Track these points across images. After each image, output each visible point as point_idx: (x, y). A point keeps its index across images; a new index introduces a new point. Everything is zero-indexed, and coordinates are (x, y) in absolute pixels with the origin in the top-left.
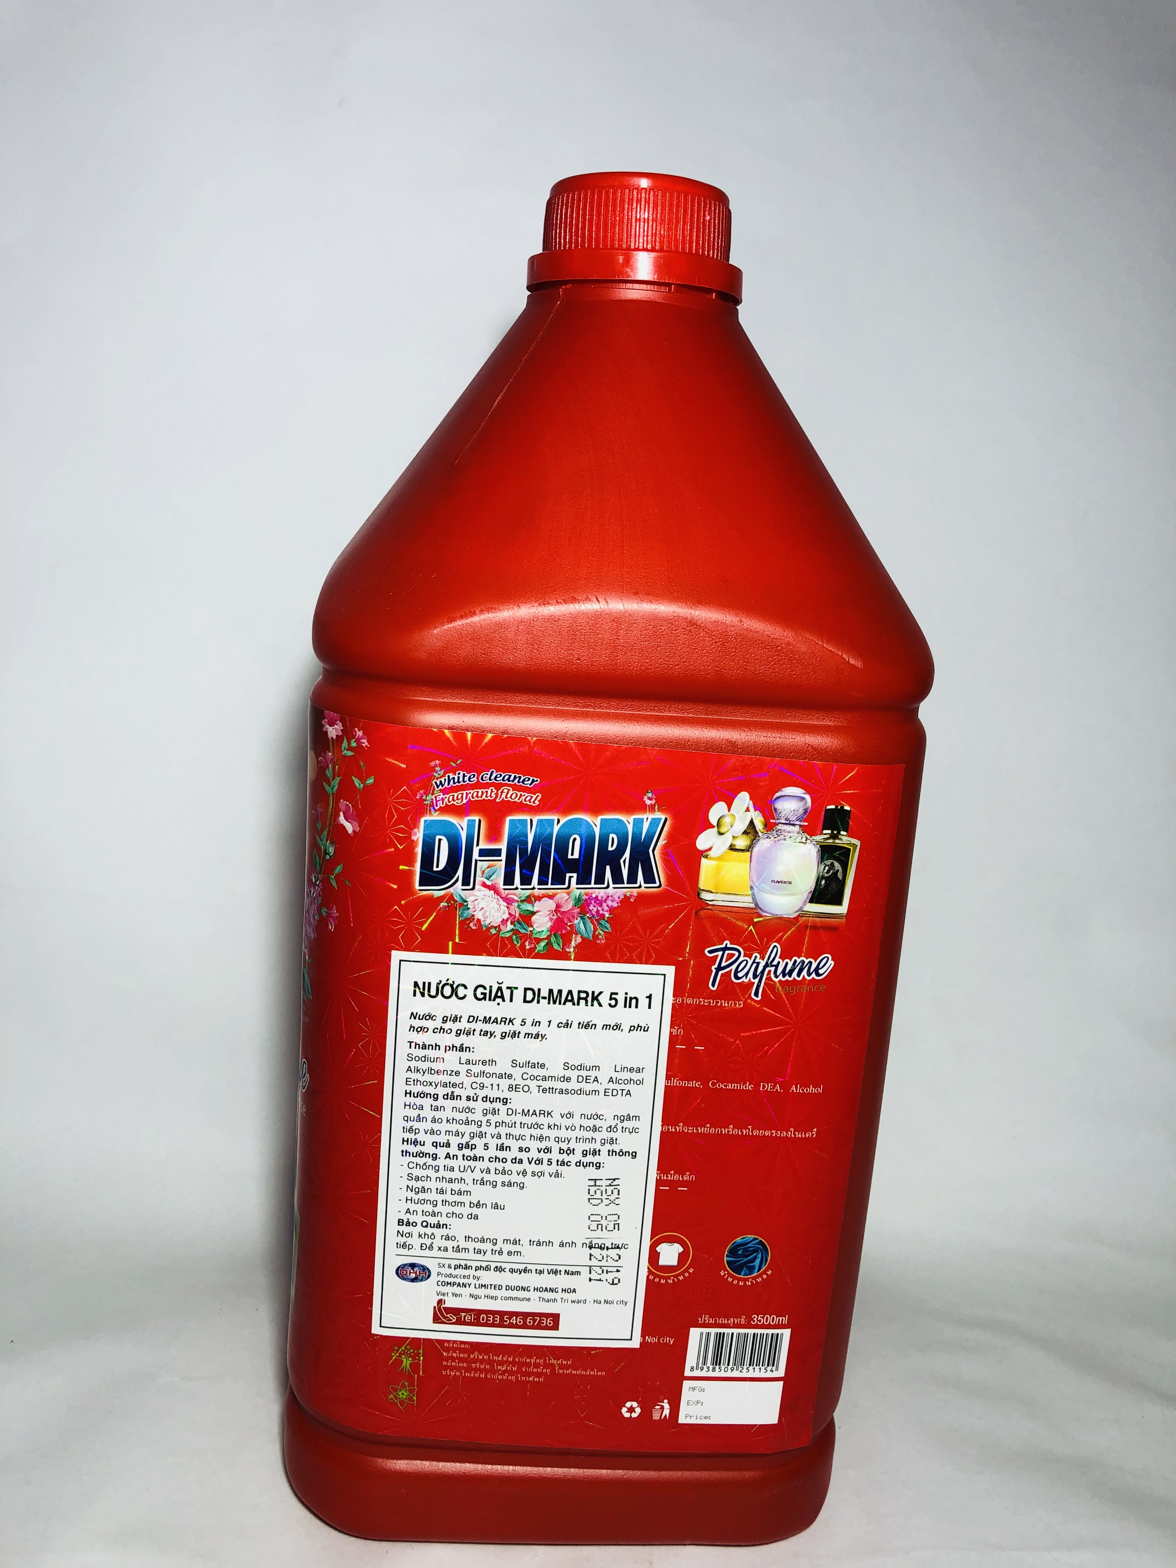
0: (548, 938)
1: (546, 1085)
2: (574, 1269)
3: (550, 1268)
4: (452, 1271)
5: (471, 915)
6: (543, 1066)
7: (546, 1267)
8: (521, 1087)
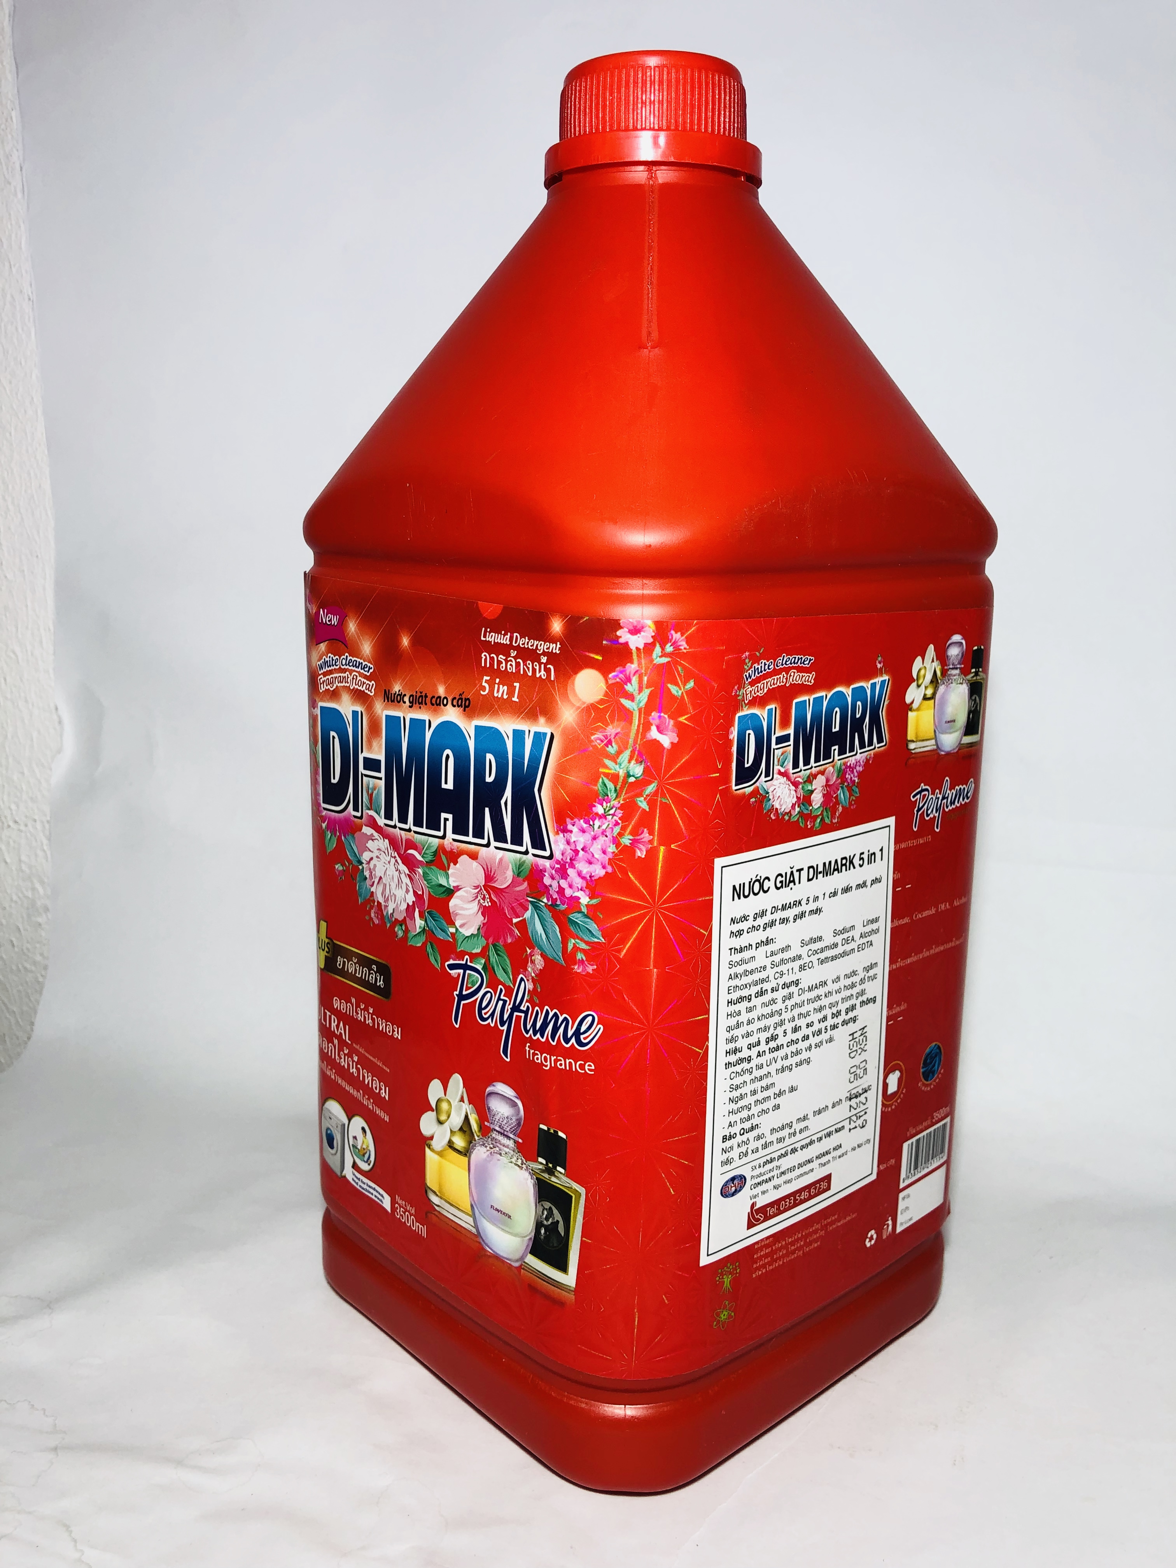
0: (822, 814)
1: (822, 956)
2: (839, 1126)
3: (825, 1132)
4: (762, 1170)
5: (771, 806)
6: (820, 939)
7: (823, 1133)
8: (807, 965)
